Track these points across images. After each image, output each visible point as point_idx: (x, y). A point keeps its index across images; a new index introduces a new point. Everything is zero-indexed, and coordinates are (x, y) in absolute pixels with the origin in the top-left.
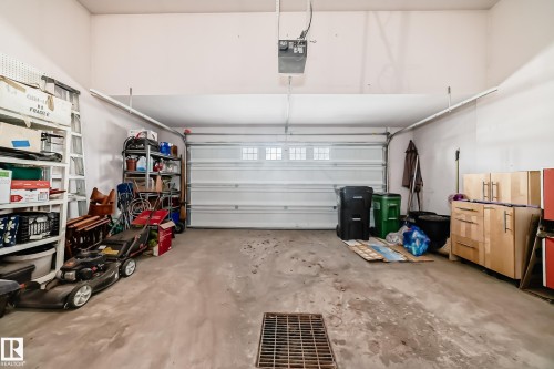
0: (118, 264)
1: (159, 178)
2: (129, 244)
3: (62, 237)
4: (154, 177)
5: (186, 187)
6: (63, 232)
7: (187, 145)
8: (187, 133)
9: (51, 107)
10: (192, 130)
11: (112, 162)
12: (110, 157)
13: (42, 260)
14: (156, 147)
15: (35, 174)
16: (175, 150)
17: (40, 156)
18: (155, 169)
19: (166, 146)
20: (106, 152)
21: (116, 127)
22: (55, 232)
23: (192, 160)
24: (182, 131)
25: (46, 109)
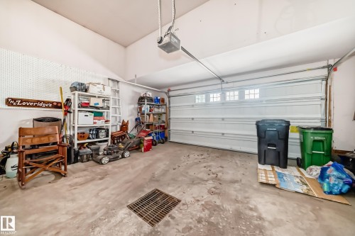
0: (122, 152)
1: (151, 115)
2: (128, 144)
3: (109, 138)
4: (149, 115)
5: (169, 119)
6: (110, 136)
7: (169, 97)
8: (169, 91)
9: (104, 90)
10: (172, 89)
11: (134, 108)
12: (133, 106)
13: (103, 146)
14: (150, 100)
15: (100, 115)
16: (163, 100)
17: (102, 108)
18: (150, 111)
19: (157, 99)
20: (131, 104)
21: (136, 93)
22: (107, 136)
23: (171, 105)
24: (166, 90)
25: (103, 91)
